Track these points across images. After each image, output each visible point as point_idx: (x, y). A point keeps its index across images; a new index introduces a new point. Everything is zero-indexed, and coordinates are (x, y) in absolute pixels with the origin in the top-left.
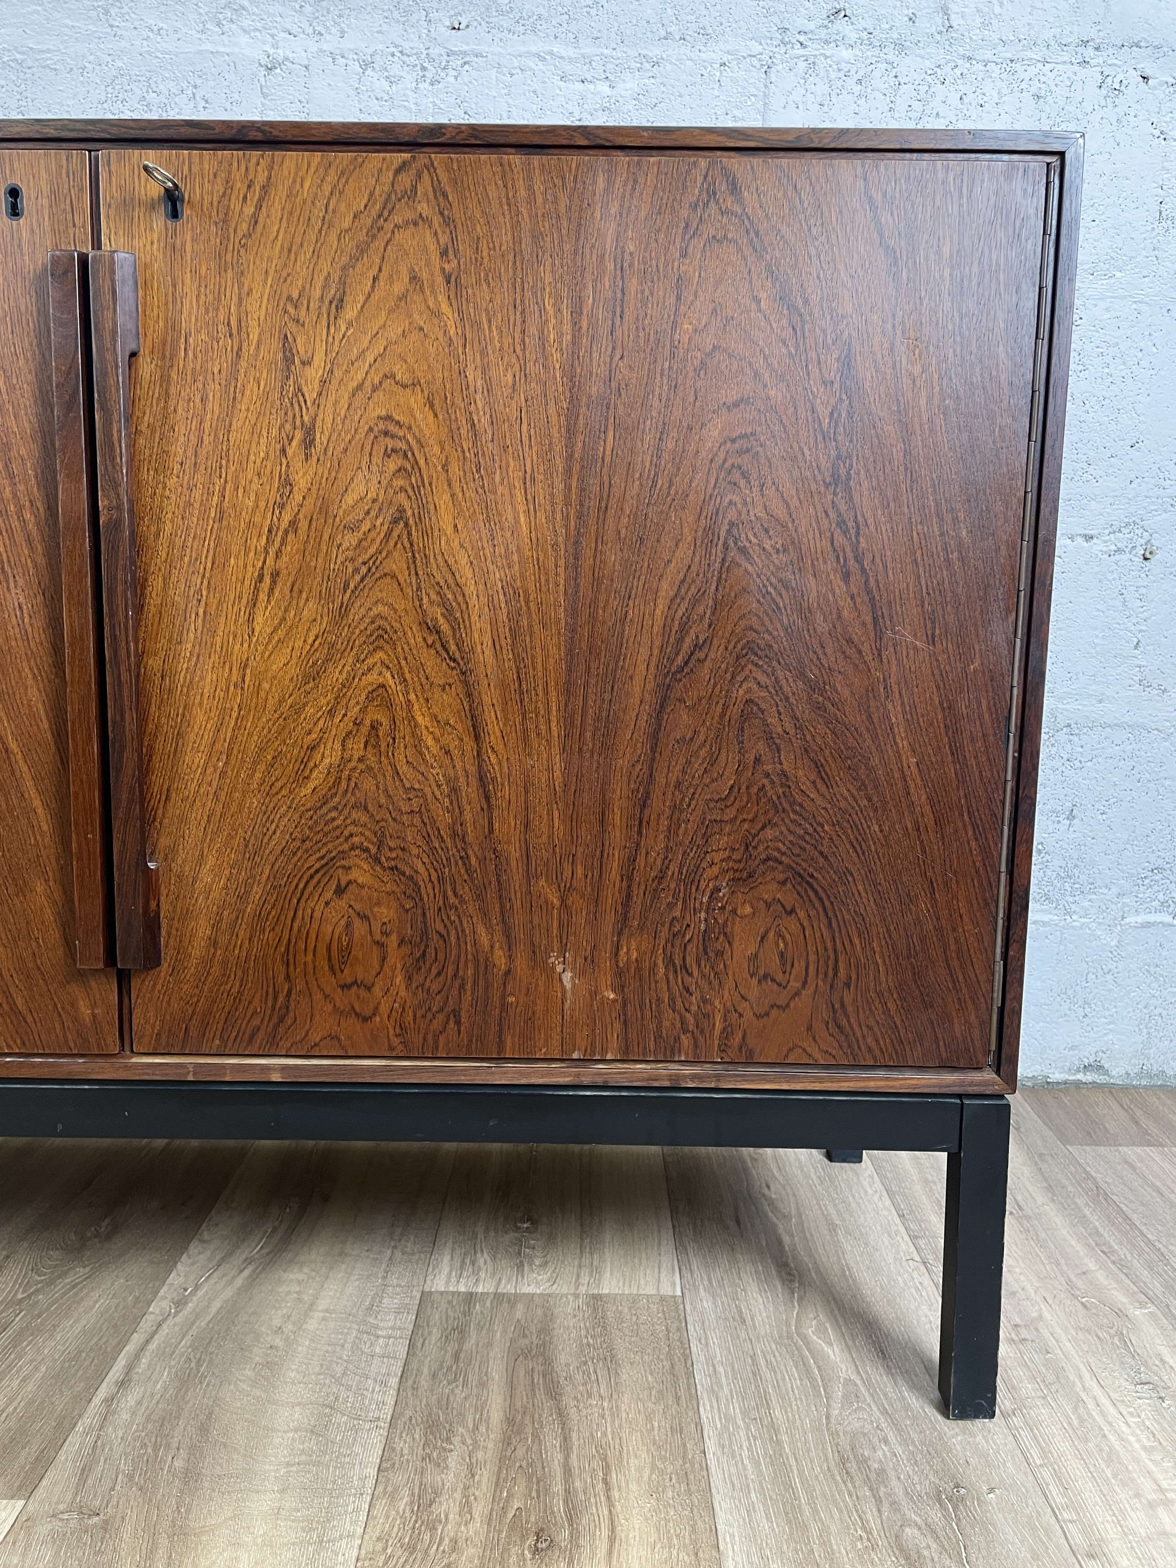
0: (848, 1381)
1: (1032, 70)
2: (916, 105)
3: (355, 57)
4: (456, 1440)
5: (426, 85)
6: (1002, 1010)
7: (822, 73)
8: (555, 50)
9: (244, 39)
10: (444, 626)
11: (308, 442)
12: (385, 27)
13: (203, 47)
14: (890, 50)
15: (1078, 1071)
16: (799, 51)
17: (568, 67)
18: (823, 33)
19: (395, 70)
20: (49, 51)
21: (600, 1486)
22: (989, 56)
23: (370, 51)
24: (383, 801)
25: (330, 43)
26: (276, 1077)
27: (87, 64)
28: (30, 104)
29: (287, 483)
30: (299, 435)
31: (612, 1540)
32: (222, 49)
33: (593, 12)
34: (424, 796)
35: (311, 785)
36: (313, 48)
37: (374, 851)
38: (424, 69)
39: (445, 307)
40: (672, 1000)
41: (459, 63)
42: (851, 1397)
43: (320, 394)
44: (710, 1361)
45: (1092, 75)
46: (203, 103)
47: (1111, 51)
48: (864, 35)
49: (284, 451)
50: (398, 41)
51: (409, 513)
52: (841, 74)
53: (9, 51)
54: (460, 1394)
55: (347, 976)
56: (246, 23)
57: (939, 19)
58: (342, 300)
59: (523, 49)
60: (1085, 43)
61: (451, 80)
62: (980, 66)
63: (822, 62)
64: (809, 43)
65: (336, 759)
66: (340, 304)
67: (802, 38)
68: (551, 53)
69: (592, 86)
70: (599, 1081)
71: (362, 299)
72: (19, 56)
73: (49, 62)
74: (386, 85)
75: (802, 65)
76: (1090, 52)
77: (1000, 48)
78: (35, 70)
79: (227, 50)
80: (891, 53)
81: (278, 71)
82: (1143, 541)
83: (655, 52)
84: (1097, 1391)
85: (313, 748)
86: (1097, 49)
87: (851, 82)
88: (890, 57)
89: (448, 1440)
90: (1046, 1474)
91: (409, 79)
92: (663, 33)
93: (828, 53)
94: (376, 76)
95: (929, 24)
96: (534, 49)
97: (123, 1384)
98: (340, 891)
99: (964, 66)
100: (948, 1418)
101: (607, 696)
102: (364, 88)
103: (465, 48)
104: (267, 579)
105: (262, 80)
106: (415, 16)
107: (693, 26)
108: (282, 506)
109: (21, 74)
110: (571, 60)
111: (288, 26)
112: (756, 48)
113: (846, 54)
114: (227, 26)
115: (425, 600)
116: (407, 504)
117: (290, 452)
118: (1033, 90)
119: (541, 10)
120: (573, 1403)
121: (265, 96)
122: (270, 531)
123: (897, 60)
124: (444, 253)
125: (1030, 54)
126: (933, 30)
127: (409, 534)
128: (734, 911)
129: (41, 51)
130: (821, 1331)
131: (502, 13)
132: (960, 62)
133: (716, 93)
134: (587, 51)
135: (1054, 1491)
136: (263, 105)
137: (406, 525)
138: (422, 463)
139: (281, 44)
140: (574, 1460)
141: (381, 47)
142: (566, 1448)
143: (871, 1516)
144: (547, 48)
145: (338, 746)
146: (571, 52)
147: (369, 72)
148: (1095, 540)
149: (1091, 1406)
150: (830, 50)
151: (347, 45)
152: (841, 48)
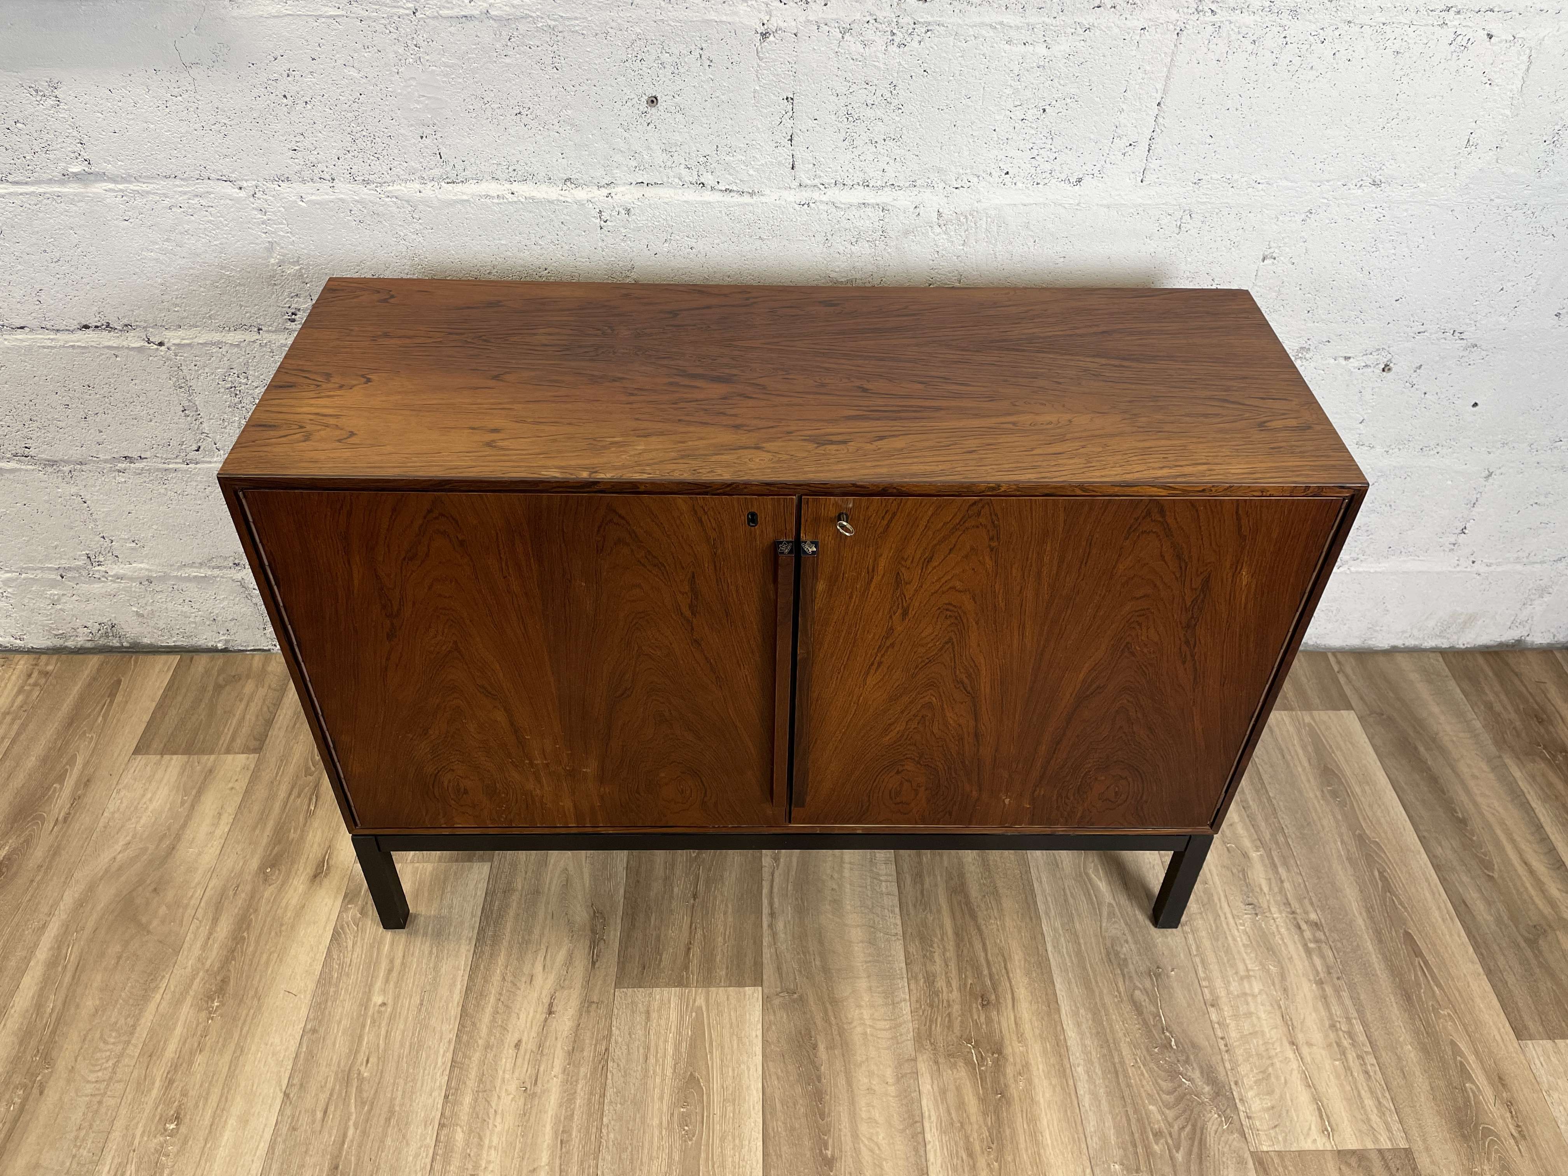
0: (1110, 904)
2: (1297, 61)
3: (836, 25)
4: (935, 945)
5: (894, 48)
6: (1219, 810)
7: (1225, 35)
8: (1005, 21)
9: (742, 9)
10: (966, 680)
11: (905, 613)
13: (707, 17)
16: (1209, 17)
17: (1013, 34)
19: (869, 35)
20: (576, 19)
21: (1004, 971)
23: (849, 22)
24: (924, 742)
25: (816, 14)
27: (609, 30)
28: (563, 62)
29: (891, 629)
30: (900, 611)
31: (1013, 999)
32: (724, 18)
34: (945, 741)
35: (888, 738)
36: (802, 20)
37: (917, 759)
38: (893, 34)
39: (987, 559)
40: (1058, 807)
41: (924, 30)
42: (1111, 915)
43: (914, 595)
44: (1043, 891)
45: (1447, 34)
46: (708, 63)
49: (891, 617)
50: (874, 9)
51: (955, 640)
52: (1240, 37)
53: (542, 18)
54: (930, 918)
55: (898, 800)
58: (931, 558)
59: (978, 20)
61: (915, 44)
62: (1357, 29)
63: (1226, 27)
64: (1218, 11)
65: (902, 728)
66: (929, 561)
67: (1214, 6)
68: (1001, 23)
69: (1031, 48)
71: (943, 557)
72: (552, 23)
73: (577, 28)
74: (860, 47)
75: (1210, 29)
78: (566, 34)
79: (729, 19)
80: (1285, 19)
81: (771, 38)
82: (1385, 360)
83: (1088, 19)
85: (892, 724)
87: (1247, 43)
88: (1284, 22)
89: (931, 946)
90: (1198, 960)
91: (880, 42)
93: (1233, 19)
94: (852, 40)
96: (987, 20)
97: (772, 915)
98: (898, 772)
100: (1156, 927)
101: (1047, 705)
102: (842, 51)
103: (930, 19)
104: (876, 665)
105: (758, 44)
108: (887, 638)
109: (554, 37)
110: (1017, 27)
112: (1174, 15)
113: (1248, 22)
115: (958, 672)
116: (953, 637)
117: (894, 617)
118: (1396, 47)
120: (983, 922)
121: (761, 59)
122: (880, 647)
123: (1288, 23)
124: (991, 539)
125: (1400, 18)
127: (953, 648)
128: (1096, 779)
129: (569, 19)
130: (1096, 870)
132: (1341, 25)
133: (1134, 53)
134: (1032, 20)
135: (1200, 969)
136: (759, 66)
137: (953, 644)
138: (965, 621)
139: (774, 12)
140: (990, 956)
141: (858, 16)
142: (985, 950)
143: (1120, 984)
144: (1000, 19)
145: (904, 724)
146: (1016, 20)
147: (847, 35)
148: (1351, 360)
149: (1223, 918)
150: (1236, 16)
151: (830, 13)
152: (1245, 14)
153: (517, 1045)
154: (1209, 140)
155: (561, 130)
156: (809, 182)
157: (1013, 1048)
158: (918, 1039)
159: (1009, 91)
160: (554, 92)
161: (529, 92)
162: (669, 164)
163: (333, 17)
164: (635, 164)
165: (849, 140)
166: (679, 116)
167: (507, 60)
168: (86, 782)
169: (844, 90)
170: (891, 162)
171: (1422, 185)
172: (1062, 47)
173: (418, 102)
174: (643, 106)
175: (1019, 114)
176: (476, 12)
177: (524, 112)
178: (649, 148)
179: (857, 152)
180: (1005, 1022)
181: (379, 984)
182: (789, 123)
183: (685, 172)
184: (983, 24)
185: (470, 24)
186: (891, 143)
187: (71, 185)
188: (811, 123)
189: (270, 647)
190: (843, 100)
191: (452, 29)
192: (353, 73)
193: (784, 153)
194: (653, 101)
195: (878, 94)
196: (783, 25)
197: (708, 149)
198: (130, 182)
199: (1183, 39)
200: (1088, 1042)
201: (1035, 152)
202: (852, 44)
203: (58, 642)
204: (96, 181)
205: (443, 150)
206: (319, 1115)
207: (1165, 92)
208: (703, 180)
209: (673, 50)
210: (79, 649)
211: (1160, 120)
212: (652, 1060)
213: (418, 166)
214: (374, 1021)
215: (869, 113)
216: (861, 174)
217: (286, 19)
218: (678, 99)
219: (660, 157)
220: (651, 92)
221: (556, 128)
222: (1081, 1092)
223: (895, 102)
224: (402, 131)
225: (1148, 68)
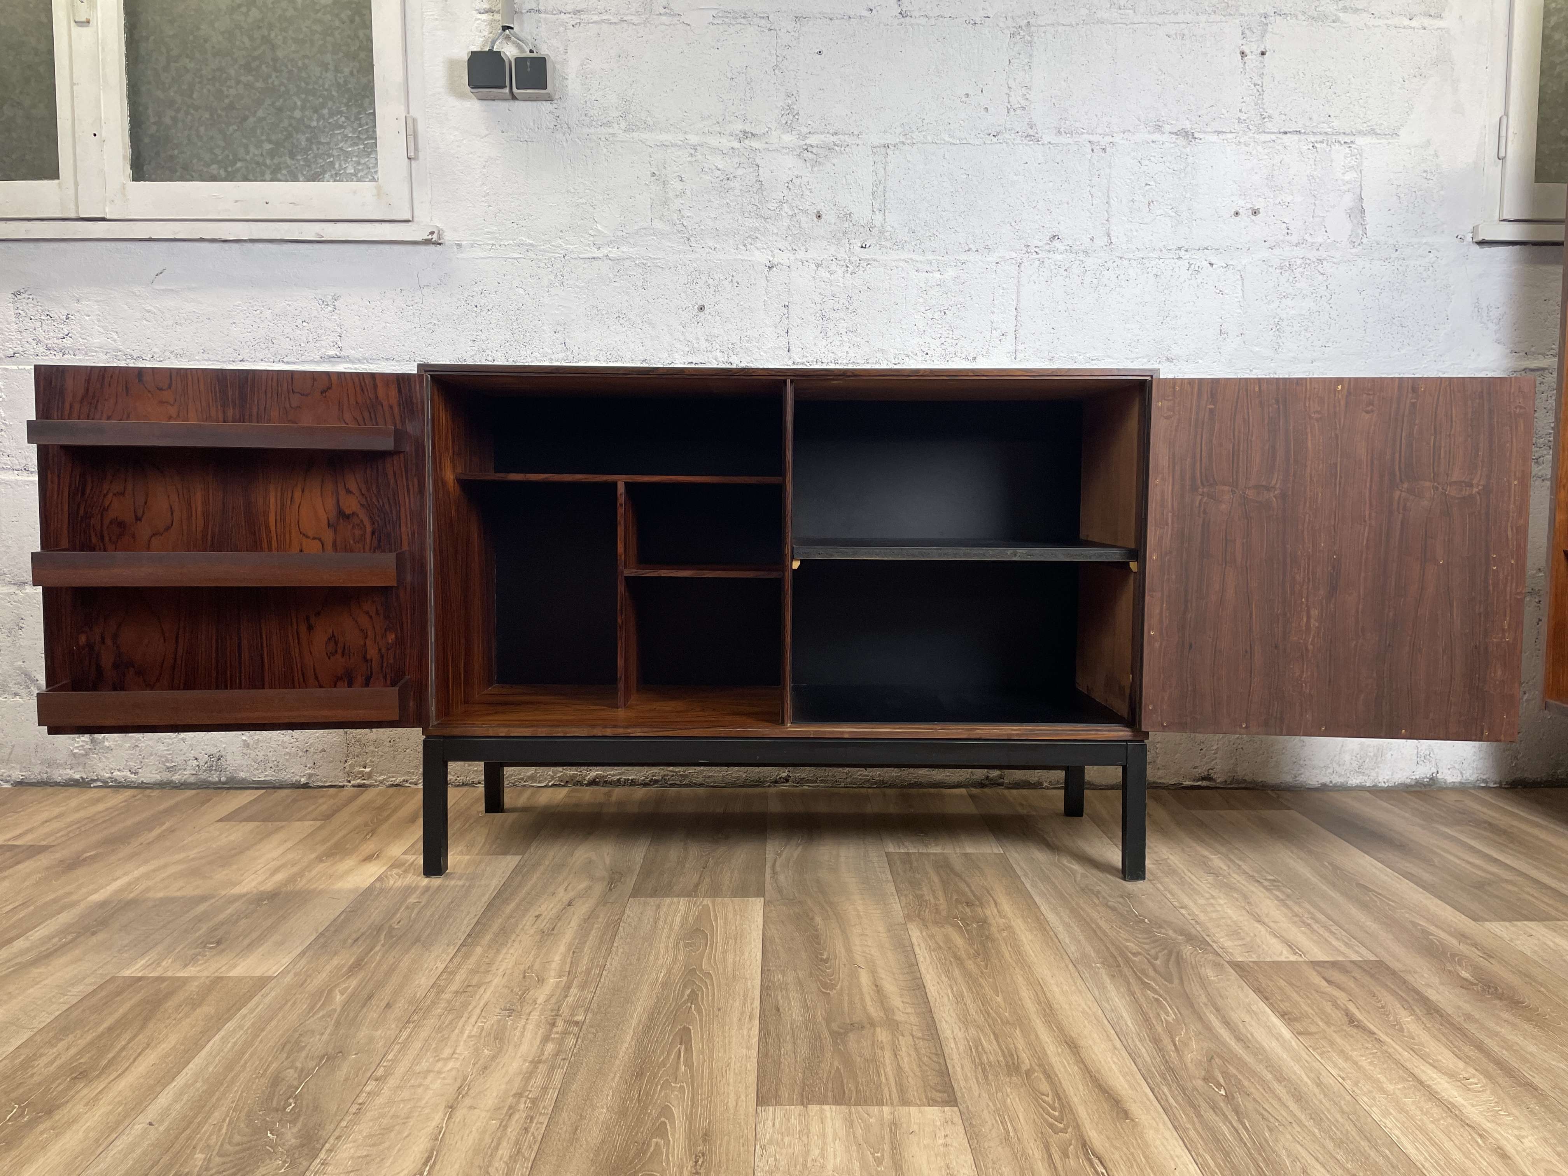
0: (1082, 873)
1: (1153, 263)
2: (1095, 281)
3: (813, 261)
4: (923, 885)
5: (849, 275)
7: (1047, 266)
8: (913, 257)
9: (757, 253)
12: (828, 247)
13: (737, 257)
14: (1081, 254)
15: (1199, 780)
16: (1035, 256)
17: (919, 265)
18: (1047, 248)
19: (833, 267)
21: (986, 894)
22: (1131, 256)
23: (820, 259)
25: (801, 255)
26: (846, 736)
28: (649, 285)
31: (996, 904)
32: (746, 258)
33: (932, 239)
36: (792, 258)
38: (847, 267)
41: (865, 264)
42: (1084, 876)
44: (1021, 867)
45: (1184, 264)
46: (736, 284)
47: (1193, 252)
48: (1068, 248)
50: (834, 253)
54: (918, 876)
56: (759, 245)
57: (1106, 239)
59: (897, 257)
60: (1180, 249)
61: (861, 272)
63: (1047, 261)
64: (1040, 252)
67: (1037, 250)
68: (911, 259)
69: (931, 275)
70: (978, 737)
72: (644, 261)
74: (828, 275)
75: (1037, 263)
76: (1182, 253)
77: (1137, 252)
79: (749, 259)
80: (1081, 256)
81: (775, 268)
83: (963, 257)
84: (1190, 874)
86: (1186, 251)
87: (1062, 270)
88: (1081, 258)
89: (920, 885)
90: (1165, 891)
91: (840, 272)
92: (967, 248)
93: (1050, 257)
94: (823, 270)
95: (1101, 241)
96: (903, 258)
99: (1118, 261)
102: (818, 277)
103: (868, 257)
105: (767, 273)
106: (843, 241)
107: (983, 245)
110: (921, 262)
111: (780, 247)
112: (1014, 255)
113: (1059, 257)
114: (749, 246)
118: (1154, 272)
119: (906, 238)
120: (967, 877)
121: (768, 281)
123: (1084, 259)
125: (1151, 254)
126: (1103, 244)
129: (655, 259)
131: (887, 240)
132: (1116, 260)
133: (994, 277)
134: (931, 257)
135: (1169, 895)
136: (767, 285)
139: (776, 255)
140: (973, 888)
141: (826, 256)
142: (970, 887)
143: (1095, 900)
144: (910, 256)
146: (922, 258)
147: (820, 268)
150: (1051, 255)
151: (809, 256)
152: (1056, 254)
153: (538, 917)
154: (1052, 331)
155: (643, 328)
156: (799, 361)
157: (996, 921)
158: (908, 917)
159: (921, 300)
160: (641, 304)
161: (626, 304)
162: (709, 349)
163: (516, 259)
164: (687, 349)
165: (824, 331)
166: (718, 318)
167: (615, 284)
168: (172, 831)
169: (819, 300)
170: (852, 346)
171: (1200, 361)
172: (950, 273)
173: (557, 309)
174: (695, 312)
175: (929, 314)
176: (600, 255)
177: (621, 316)
178: (698, 339)
179: (829, 341)
180: (990, 911)
181: (414, 896)
182: (786, 322)
183: (719, 354)
184: (900, 260)
185: (595, 263)
186: (851, 334)
187: (325, 365)
188: (800, 321)
189: (345, 783)
190: (819, 307)
191: (585, 266)
192: (521, 291)
193: (783, 342)
194: (702, 309)
195: (841, 303)
196: (781, 261)
197: (735, 339)
198: (363, 363)
199: (1022, 268)
200: (1067, 920)
201: (943, 340)
202: (823, 273)
203: (165, 776)
204: (341, 362)
205: (567, 341)
206: (350, 941)
207: (1018, 301)
208: (730, 360)
209: (716, 277)
210: (182, 784)
211: (1018, 318)
212: (661, 923)
213: (550, 351)
214: (407, 907)
215: (836, 315)
216: (832, 355)
217: (488, 260)
218: (717, 307)
219: (704, 345)
220: (700, 303)
221: (640, 326)
222: (1061, 937)
223: (851, 308)
224: (545, 328)
225: (1004, 286)
